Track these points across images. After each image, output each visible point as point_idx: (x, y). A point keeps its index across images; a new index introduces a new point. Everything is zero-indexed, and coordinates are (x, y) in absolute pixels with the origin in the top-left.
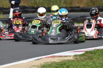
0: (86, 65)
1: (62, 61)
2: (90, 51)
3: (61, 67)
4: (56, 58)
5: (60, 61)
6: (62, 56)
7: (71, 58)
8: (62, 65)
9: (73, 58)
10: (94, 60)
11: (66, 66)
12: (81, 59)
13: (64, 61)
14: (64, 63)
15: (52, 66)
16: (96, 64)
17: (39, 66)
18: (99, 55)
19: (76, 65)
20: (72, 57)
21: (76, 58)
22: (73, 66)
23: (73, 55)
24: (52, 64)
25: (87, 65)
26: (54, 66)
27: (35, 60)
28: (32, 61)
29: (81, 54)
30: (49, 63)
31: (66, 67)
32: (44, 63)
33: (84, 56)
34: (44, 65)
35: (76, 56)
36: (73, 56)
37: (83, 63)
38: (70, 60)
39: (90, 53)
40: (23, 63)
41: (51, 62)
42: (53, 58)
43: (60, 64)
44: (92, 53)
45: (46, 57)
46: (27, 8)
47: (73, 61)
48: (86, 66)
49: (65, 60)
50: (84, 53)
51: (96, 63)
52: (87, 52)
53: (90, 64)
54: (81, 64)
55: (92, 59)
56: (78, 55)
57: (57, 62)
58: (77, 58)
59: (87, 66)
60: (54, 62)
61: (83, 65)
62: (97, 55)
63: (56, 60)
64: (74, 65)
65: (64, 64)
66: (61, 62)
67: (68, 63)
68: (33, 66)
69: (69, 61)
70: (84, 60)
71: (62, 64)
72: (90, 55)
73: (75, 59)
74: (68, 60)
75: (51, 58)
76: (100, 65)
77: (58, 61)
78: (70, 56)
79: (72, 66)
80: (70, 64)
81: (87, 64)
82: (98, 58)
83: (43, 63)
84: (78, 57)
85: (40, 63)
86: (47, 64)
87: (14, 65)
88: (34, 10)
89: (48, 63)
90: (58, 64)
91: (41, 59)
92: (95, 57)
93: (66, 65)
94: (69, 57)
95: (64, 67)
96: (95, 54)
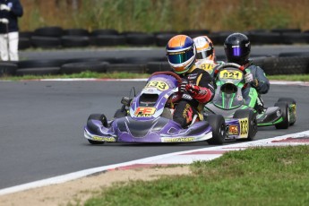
0: (225, 188)
1: (159, 178)
2: (236, 152)
3: (157, 195)
4: (145, 170)
5: (156, 178)
6: (159, 166)
7: (186, 171)
8: (162, 189)
9: (191, 170)
10: (247, 176)
11: (173, 193)
12: (212, 175)
13: (166, 180)
14: (165, 185)
15: (132, 192)
16: (253, 187)
17: (97, 192)
18: (262, 162)
19: (197, 189)
20: (188, 167)
21: (198, 170)
22: (191, 192)
23: (191, 162)
24: (133, 186)
25: (227, 191)
26: (138, 192)
27: (88, 176)
28: (80, 178)
29: (213, 161)
30: (124, 185)
31: (170, 195)
32: (113, 183)
33: (219, 164)
34: (111, 188)
35: (198, 164)
36: (191, 165)
37: (218, 184)
38: (183, 175)
39: (236, 157)
40: (56, 185)
41: (132, 181)
42: (137, 170)
43: (156, 188)
44: (242, 159)
45: (117, 169)
46: (66, 32)
47: (189, 178)
48: (224, 194)
49: (168, 176)
50: (221, 158)
51: (252, 184)
52: (228, 155)
53: (237, 186)
54: (213, 186)
55: (242, 173)
56: (205, 162)
57: (148, 182)
58: (200, 172)
59: (228, 194)
60: (138, 181)
61: (218, 189)
62: (256, 164)
63: (145, 176)
64: (192, 190)
65: (167, 188)
66: (157, 182)
67: (176, 185)
68: (81, 192)
69: (179, 178)
70: (221, 177)
71: (160, 186)
72: (237, 162)
73: (195, 173)
74: (178, 176)
75: (131, 171)
76: (263, 190)
77: (150, 179)
78: (182, 165)
79: (188, 193)
80: (182, 186)
81: (227, 186)
82: (257, 171)
83: (109, 185)
84: (204, 168)
85: (102, 184)
86: (120, 186)
87: (31, 189)
88: (86, 38)
89: (122, 183)
90: (150, 188)
91: (104, 172)
92: (250, 167)
93: (171, 191)
94: (179, 168)
95: (165, 195)
96: (250, 159)
